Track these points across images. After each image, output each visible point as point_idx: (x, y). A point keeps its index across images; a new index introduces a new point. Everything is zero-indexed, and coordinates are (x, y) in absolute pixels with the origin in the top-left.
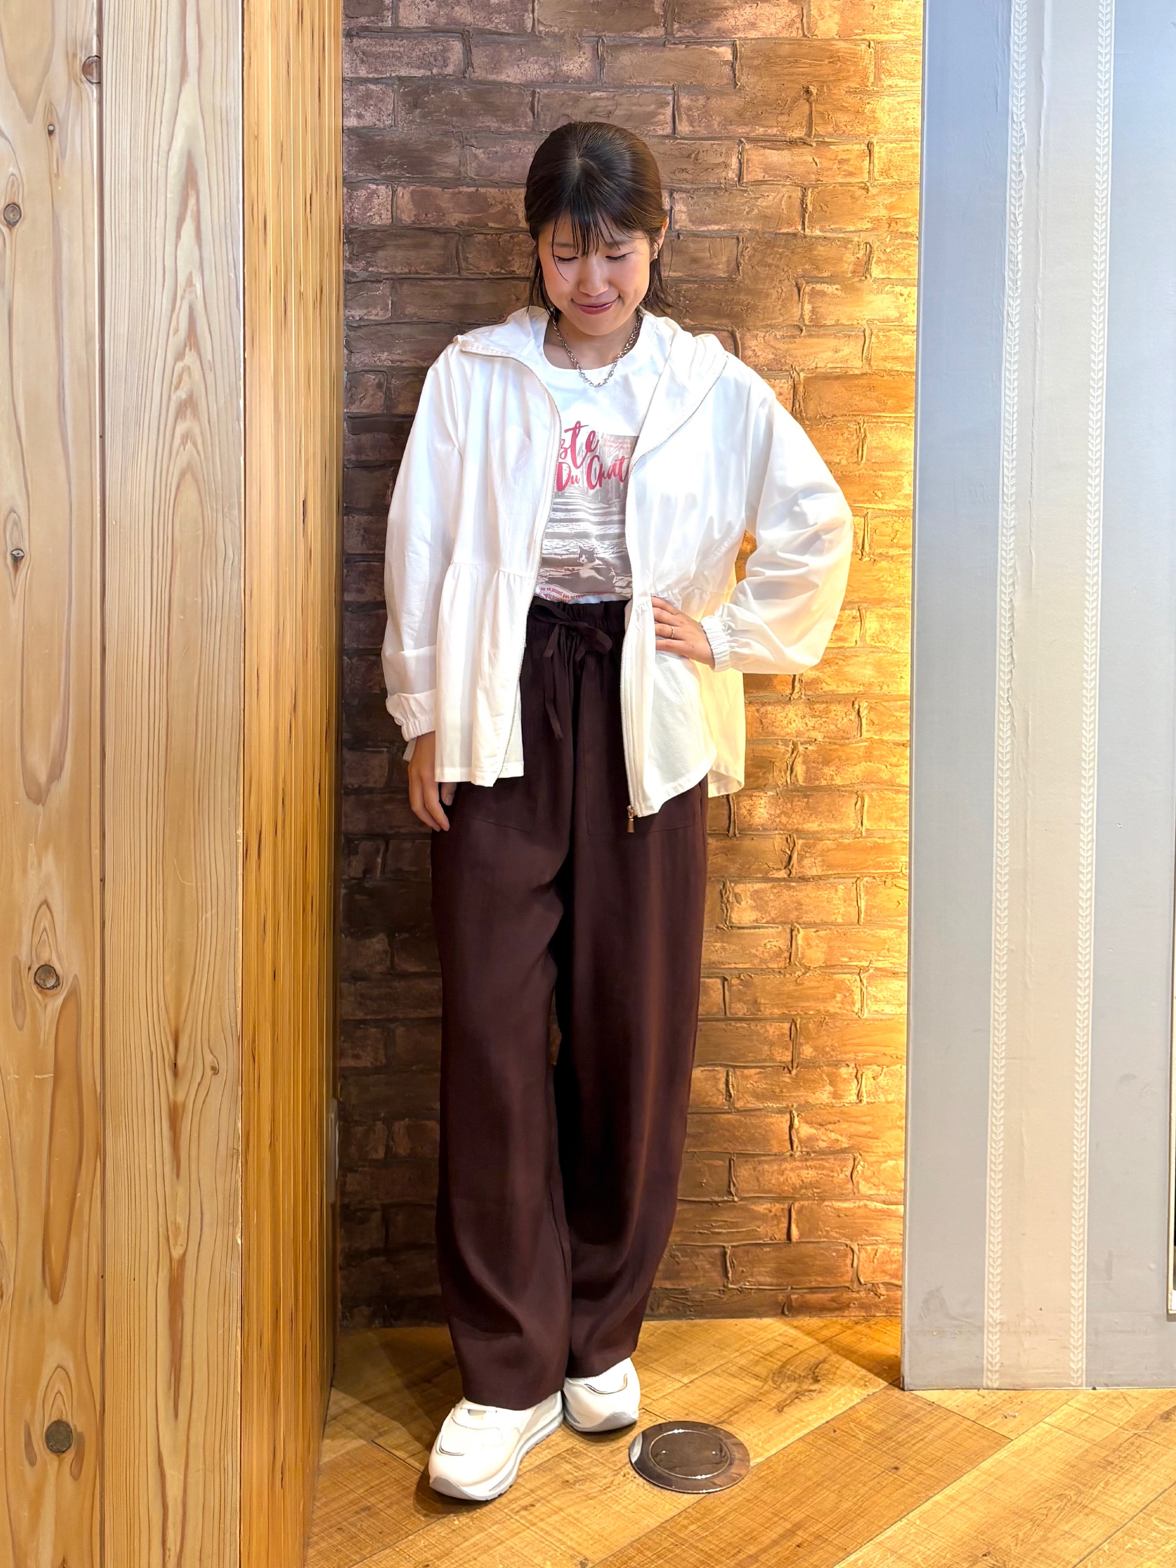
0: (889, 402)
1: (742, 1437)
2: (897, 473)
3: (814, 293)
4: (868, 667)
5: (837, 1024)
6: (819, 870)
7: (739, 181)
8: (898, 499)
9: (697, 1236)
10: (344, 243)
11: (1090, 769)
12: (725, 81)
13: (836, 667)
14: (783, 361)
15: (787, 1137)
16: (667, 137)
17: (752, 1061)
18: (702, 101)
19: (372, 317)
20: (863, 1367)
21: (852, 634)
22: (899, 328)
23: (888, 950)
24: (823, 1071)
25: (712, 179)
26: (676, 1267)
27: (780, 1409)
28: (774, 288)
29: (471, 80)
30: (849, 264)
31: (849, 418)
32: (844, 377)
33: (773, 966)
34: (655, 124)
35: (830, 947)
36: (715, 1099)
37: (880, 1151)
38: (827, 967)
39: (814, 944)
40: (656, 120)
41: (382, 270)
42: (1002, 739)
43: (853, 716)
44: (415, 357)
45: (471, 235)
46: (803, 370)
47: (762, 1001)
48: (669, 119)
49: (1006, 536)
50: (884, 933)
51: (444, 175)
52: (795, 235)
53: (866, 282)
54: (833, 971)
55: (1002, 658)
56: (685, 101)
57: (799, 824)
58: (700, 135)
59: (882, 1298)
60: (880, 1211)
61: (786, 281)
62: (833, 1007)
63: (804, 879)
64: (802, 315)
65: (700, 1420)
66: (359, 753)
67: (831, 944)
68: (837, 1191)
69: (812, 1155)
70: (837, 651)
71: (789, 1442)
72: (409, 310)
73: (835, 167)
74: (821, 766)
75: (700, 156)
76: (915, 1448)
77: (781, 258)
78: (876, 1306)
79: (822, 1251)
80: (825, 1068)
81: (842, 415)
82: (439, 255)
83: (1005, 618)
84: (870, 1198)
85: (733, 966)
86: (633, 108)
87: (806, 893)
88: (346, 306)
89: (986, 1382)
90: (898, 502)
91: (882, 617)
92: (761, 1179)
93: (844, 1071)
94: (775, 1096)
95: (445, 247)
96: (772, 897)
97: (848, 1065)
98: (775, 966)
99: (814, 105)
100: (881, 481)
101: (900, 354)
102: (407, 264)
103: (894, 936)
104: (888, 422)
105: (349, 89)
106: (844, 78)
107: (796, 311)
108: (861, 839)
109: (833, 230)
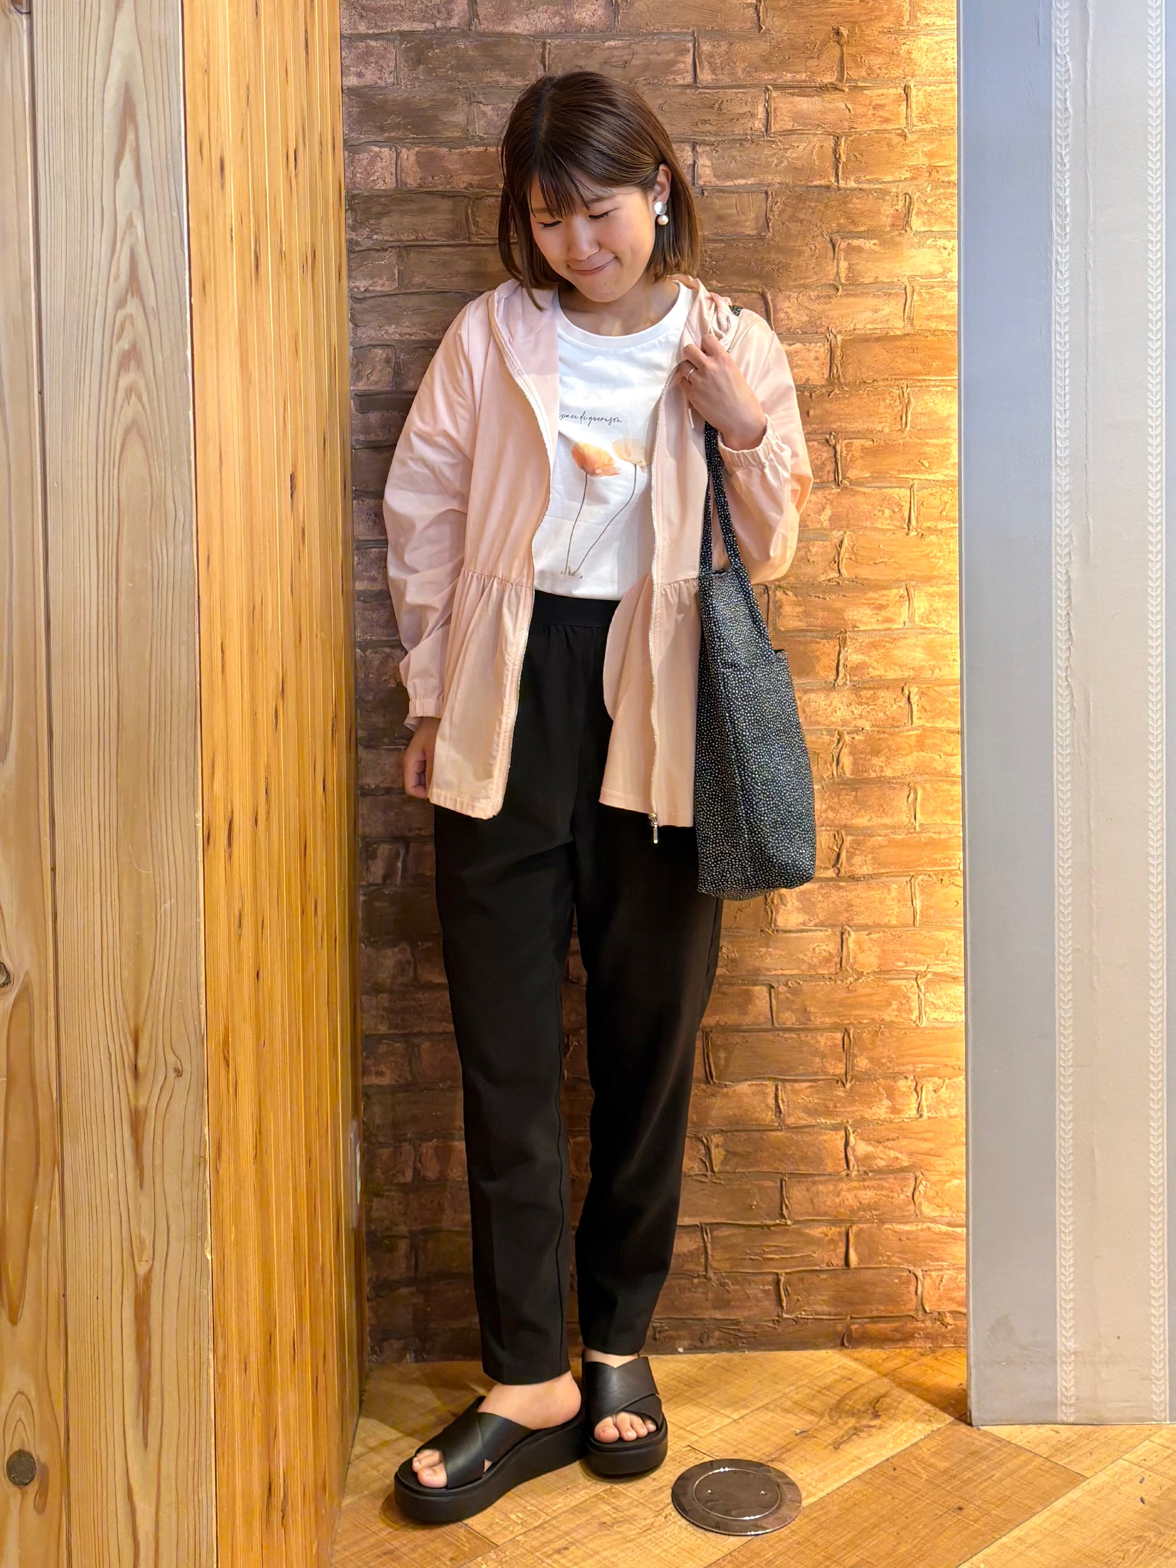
0: (934, 364)
1: (793, 1476)
2: (945, 441)
3: (850, 249)
4: (918, 649)
5: (894, 1034)
6: (870, 868)
7: (767, 130)
8: (947, 468)
9: (750, 1262)
10: (346, 210)
11: (1157, 752)
12: (749, 25)
13: (883, 651)
14: (818, 323)
15: (842, 1155)
16: (688, 86)
17: (802, 1075)
18: (724, 46)
19: (378, 288)
20: (928, 1401)
21: (900, 615)
22: (942, 284)
23: (947, 953)
24: (879, 1084)
25: (738, 130)
26: (726, 1296)
27: (837, 1446)
28: (807, 245)
29: (477, 33)
30: (887, 217)
31: (892, 383)
32: (885, 339)
33: (821, 971)
34: (675, 73)
35: (884, 951)
36: (764, 1115)
37: (943, 1169)
38: (881, 972)
39: (866, 948)
40: (676, 68)
41: (386, 238)
42: (1062, 722)
43: (903, 703)
44: (424, 330)
45: (482, 198)
46: (840, 332)
47: (812, 1010)
48: (690, 67)
49: (1060, 503)
50: (943, 935)
51: (451, 135)
52: (828, 187)
53: (906, 236)
54: (887, 977)
55: (1059, 634)
56: (706, 47)
57: (847, 819)
58: (723, 83)
59: (949, 1327)
60: (945, 1234)
61: (820, 237)
62: (889, 1015)
63: (853, 878)
64: (838, 273)
65: (750, 1458)
66: (375, 751)
67: (886, 947)
68: (898, 1213)
69: (870, 1174)
70: (883, 633)
71: (845, 1481)
72: (417, 280)
73: (870, 112)
74: (869, 757)
75: (724, 106)
76: (982, 1487)
77: (813, 213)
78: (944, 1337)
79: (884, 1278)
80: (881, 1081)
81: (883, 380)
82: (448, 220)
83: (1061, 590)
84: (933, 1220)
85: (780, 972)
86: (651, 57)
87: (857, 894)
88: (350, 277)
89: (1061, 1417)
90: (946, 472)
91: (932, 595)
92: (815, 1201)
93: (902, 1084)
94: (828, 1113)
95: (453, 212)
96: (820, 898)
97: (906, 1078)
98: (826, 972)
99: (845, 48)
100: (927, 449)
101: (945, 312)
102: (415, 231)
103: (953, 938)
104: (934, 386)
105: (348, 47)
106: (877, 18)
107: (831, 269)
108: (915, 835)
109: (869, 181)
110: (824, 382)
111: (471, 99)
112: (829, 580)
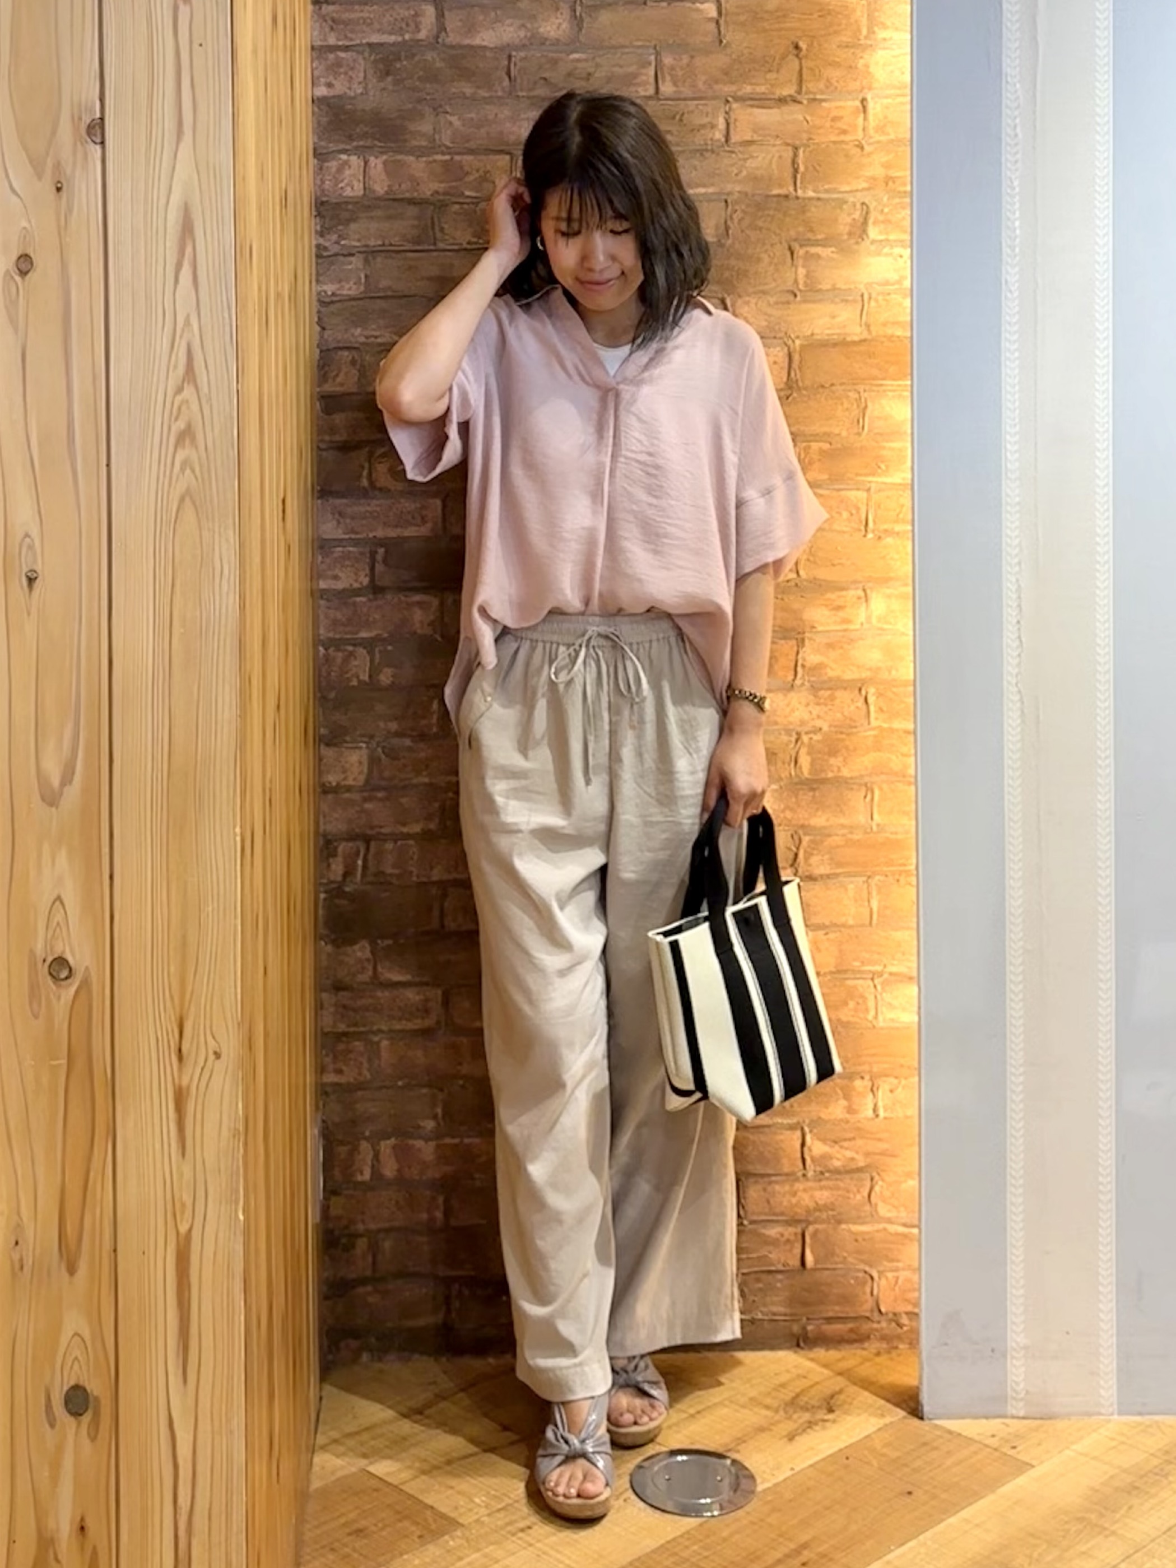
0: (890, 369)
1: (749, 1464)
2: (898, 445)
3: (808, 257)
4: (876, 650)
5: (850, 1032)
6: (828, 868)
7: (726, 141)
8: (900, 472)
10: (316, 217)
12: (710, 38)
13: (841, 651)
14: (777, 328)
15: (799, 1155)
16: (649, 98)
19: (345, 292)
20: (882, 1397)
21: (857, 616)
22: (896, 291)
23: (901, 952)
24: (835, 1084)
25: (698, 140)
27: (791, 1437)
28: (766, 251)
29: (445, 45)
30: (845, 225)
31: (849, 388)
32: (841, 344)
34: (639, 85)
35: (840, 950)
37: (899, 1169)
38: (839, 972)
39: (823, 947)
40: (638, 80)
41: (355, 243)
42: (1012, 727)
43: (860, 703)
44: (387, 332)
45: (447, 205)
46: (798, 337)
48: (652, 80)
49: (1012, 513)
50: (899, 935)
51: (417, 143)
52: (786, 196)
53: (863, 243)
54: (843, 975)
55: (1009, 642)
56: (668, 61)
57: (804, 819)
58: (684, 95)
59: (904, 1328)
60: (899, 1234)
61: (778, 245)
62: (844, 1014)
63: (811, 878)
64: (796, 279)
65: (706, 1447)
66: (336, 749)
67: (842, 947)
68: (853, 1214)
69: (827, 1175)
70: (841, 634)
71: (799, 1468)
72: (384, 283)
73: (828, 124)
74: (826, 757)
75: (686, 116)
76: (931, 1474)
77: (772, 221)
78: (899, 1337)
79: (840, 1279)
80: (838, 1081)
81: (842, 384)
82: (413, 226)
84: (889, 1221)
86: (615, 69)
87: (813, 893)
88: (318, 281)
89: (1011, 1410)
90: (903, 475)
91: (889, 597)
92: (771, 1200)
93: (857, 1082)
94: (785, 1113)
95: (419, 218)
97: (863, 1078)
99: (803, 62)
100: (884, 453)
101: (898, 319)
102: (381, 235)
103: (904, 938)
104: (890, 391)
105: (318, 58)
106: (836, 32)
107: (790, 276)
108: (872, 835)
109: (827, 191)
110: (782, 386)
111: (437, 110)
112: (788, 581)
